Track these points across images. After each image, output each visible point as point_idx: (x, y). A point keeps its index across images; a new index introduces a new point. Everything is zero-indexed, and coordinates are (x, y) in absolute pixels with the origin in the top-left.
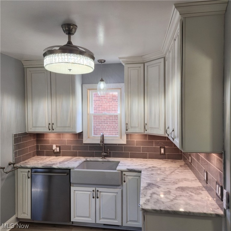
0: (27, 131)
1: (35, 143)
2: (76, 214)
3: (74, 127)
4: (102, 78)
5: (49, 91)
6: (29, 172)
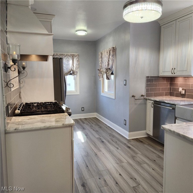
1: (169, 85)
3: (190, 70)
6: (152, 103)
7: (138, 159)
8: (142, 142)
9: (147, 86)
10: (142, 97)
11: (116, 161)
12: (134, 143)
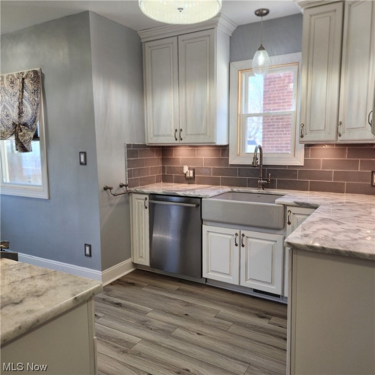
0: (147, 143)
1: (160, 162)
2: (210, 268)
3: (213, 134)
4: (261, 45)
5: (176, 76)
6: (146, 199)
7: (157, 324)
8: (133, 284)
9: (129, 164)
10: (121, 188)
11: (116, 347)
12: (122, 293)
